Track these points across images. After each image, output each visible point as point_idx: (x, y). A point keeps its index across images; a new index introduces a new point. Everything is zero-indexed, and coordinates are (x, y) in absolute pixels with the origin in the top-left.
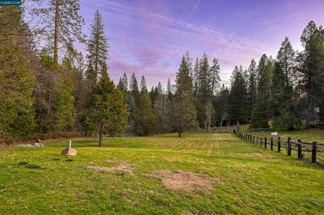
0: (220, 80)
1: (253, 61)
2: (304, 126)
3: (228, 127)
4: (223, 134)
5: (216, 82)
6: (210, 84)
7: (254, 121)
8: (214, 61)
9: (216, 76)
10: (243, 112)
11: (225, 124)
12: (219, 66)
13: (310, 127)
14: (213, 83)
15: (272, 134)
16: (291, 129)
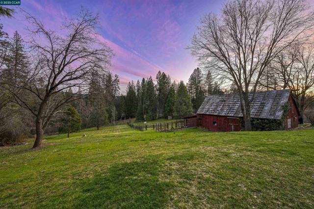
0: (119, 89)
1: (138, 81)
2: (157, 118)
3: (125, 121)
4: (121, 126)
5: (117, 90)
7: (138, 116)
8: (116, 76)
9: (117, 86)
10: (134, 111)
11: (123, 119)
12: (119, 80)
13: (160, 118)
14: (115, 91)
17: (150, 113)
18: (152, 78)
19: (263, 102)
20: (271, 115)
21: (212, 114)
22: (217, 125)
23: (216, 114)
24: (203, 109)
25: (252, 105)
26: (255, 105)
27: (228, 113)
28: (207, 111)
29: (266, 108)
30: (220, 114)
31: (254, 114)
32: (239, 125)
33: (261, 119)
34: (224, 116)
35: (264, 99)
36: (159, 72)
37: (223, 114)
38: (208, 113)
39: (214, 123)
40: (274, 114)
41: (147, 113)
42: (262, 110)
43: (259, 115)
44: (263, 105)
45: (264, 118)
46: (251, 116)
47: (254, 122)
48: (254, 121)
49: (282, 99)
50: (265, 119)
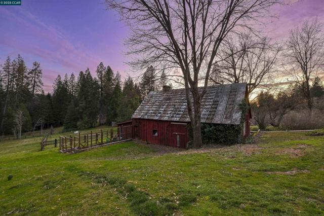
0: (42, 84)
1: (72, 75)
5: (38, 86)
6: (30, 86)
7: (67, 123)
8: (35, 65)
9: (37, 80)
11: (38, 128)
12: (41, 71)
14: (34, 87)
15: (75, 133)
16: (91, 127)
17: (87, 118)
18: (90, 70)
19: (215, 99)
20: (226, 118)
21: (152, 118)
22: (158, 135)
23: (156, 118)
24: (141, 110)
25: (203, 103)
26: (207, 104)
27: (172, 117)
28: (146, 114)
29: (220, 108)
30: (162, 119)
31: (206, 117)
32: (186, 135)
33: (215, 125)
34: (167, 121)
35: (217, 96)
36: (101, 64)
37: (166, 118)
38: (146, 117)
39: (154, 132)
40: (231, 116)
41: (82, 118)
42: (215, 111)
43: (212, 119)
44: (216, 104)
45: (219, 122)
46: (203, 121)
47: (206, 130)
48: (205, 127)
49: (239, 96)
50: (219, 124)
